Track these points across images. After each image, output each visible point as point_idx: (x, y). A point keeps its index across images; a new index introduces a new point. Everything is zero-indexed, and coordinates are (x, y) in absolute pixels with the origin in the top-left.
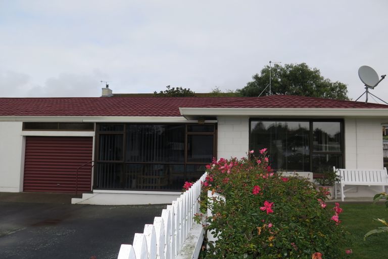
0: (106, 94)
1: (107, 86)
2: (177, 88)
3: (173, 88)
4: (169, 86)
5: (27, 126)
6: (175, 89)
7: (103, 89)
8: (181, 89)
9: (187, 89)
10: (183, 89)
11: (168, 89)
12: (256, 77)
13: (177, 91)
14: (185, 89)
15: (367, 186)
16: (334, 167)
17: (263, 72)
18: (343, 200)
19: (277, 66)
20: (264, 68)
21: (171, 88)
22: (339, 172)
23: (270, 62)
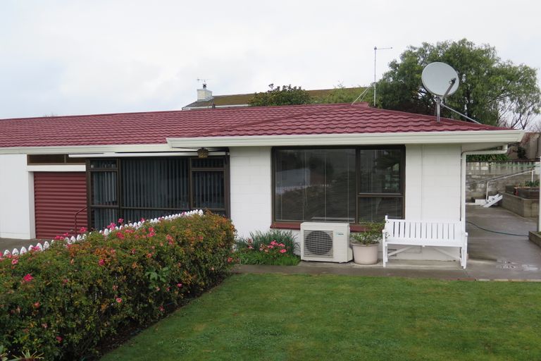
0: (203, 98)
1: (205, 86)
2: (284, 87)
3: (279, 87)
4: (272, 85)
5: (33, 159)
6: (281, 89)
7: (198, 90)
8: (290, 88)
9: (298, 88)
10: (292, 87)
11: (270, 89)
12: (393, 65)
13: (284, 90)
14: (295, 88)
15: (421, 246)
16: (386, 217)
17: (404, 56)
18: (384, 265)
19: (426, 45)
20: (407, 49)
21: (275, 87)
22: (390, 224)
23: (375, 49)
